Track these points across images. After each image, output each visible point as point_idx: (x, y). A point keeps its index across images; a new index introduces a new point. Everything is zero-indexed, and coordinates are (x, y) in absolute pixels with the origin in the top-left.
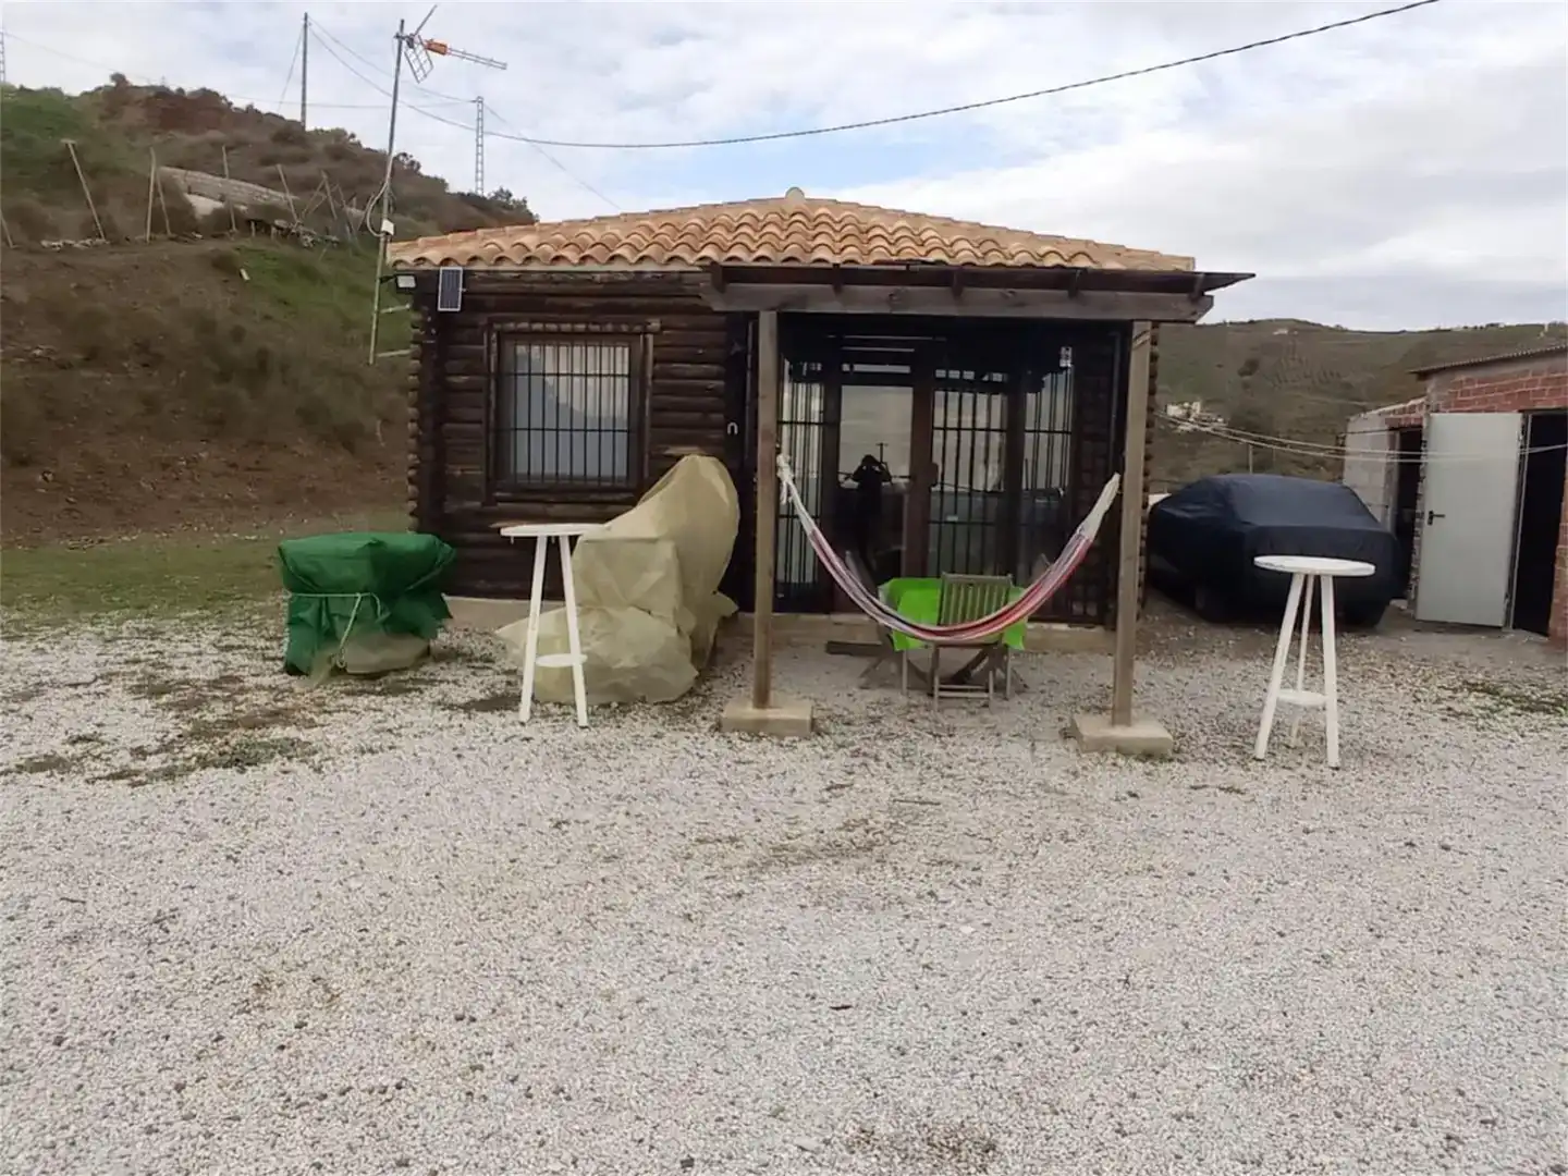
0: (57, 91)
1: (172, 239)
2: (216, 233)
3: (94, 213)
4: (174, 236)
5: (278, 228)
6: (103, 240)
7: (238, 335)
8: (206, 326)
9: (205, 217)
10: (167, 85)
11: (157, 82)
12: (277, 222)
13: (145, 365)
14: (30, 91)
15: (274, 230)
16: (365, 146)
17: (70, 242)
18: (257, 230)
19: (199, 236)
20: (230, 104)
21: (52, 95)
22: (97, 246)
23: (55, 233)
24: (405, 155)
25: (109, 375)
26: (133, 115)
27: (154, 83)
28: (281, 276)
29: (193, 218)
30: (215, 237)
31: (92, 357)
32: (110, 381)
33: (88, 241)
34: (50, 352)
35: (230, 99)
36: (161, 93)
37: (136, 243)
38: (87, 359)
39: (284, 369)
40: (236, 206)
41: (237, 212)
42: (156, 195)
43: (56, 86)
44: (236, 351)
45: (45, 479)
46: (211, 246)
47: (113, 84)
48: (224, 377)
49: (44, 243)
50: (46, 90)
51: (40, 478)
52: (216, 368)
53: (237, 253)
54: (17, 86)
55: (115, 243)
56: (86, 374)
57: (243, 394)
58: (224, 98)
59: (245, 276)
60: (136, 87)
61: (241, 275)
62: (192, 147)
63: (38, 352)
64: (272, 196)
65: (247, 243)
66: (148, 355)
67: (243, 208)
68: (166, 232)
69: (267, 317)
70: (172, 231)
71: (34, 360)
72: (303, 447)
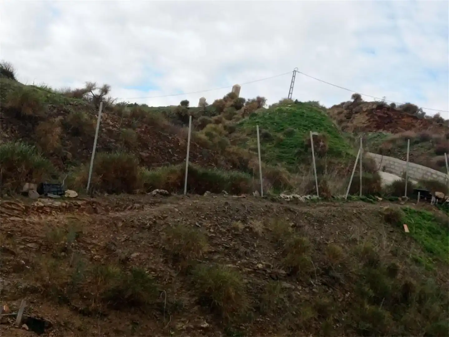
0: (316, 104)
1: (363, 200)
2: (393, 197)
3: (316, 177)
4: (364, 197)
5: (437, 198)
6: (318, 196)
7: (393, 271)
9: (388, 187)
10: (385, 101)
11: (379, 99)
12: (437, 193)
13: (324, 284)
14: (301, 103)
15: (433, 199)
17: (298, 196)
18: (421, 198)
19: (380, 199)
21: (313, 106)
22: (312, 200)
23: (290, 190)
25: (300, 288)
26: (360, 120)
27: (377, 100)
28: (433, 233)
29: (379, 187)
30: (391, 200)
32: (300, 292)
33: (308, 197)
34: (268, 266)
35: (424, 110)
36: (381, 106)
37: (338, 199)
38: (289, 275)
39: (421, 301)
40: (410, 180)
41: (410, 184)
42: (358, 168)
43: (316, 100)
44: (388, 282)
46: (387, 206)
47: (352, 101)
48: (375, 301)
49: (282, 195)
50: (310, 102)
52: (371, 293)
53: (403, 213)
54: (294, 100)
55: (325, 199)
56: (286, 285)
57: (387, 315)
58: (421, 110)
59: (407, 230)
60: (366, 103)
61: (403, 227)
62: (393, 141)
63: (260, 266)
64: (439, 176)
65: (411, 206)
67: (415, 182)
68: (359, 195)
69: (416, 261)
70: (363, 194)
71: (256, 271)
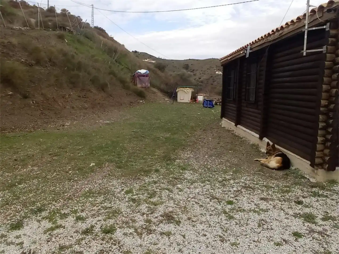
1: (44, 30)
2: (54, 29)
5: (68, 29)
6: (29, 28)
8: (65, 54)
13: (51, 66)
16: (71, 14)
17: (20, 28)
18: (63, 29)
19: (51, 30)
20: (29, 4)
24: (79, 17)
31: (38, 62)
33: (25, 28)
34: (26, 60)
37: (37, 30)
45: (33, 102)
51: (31, 102)
55: (32, 29)
61: (65, 41)
63: (23, 60)
66: (52, 62)
70: (44, 28)
71: (22, 63)
72: (94, 90)
